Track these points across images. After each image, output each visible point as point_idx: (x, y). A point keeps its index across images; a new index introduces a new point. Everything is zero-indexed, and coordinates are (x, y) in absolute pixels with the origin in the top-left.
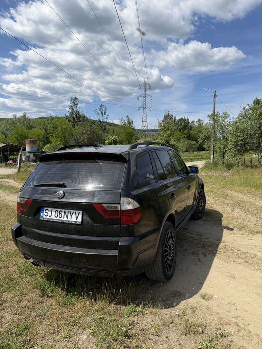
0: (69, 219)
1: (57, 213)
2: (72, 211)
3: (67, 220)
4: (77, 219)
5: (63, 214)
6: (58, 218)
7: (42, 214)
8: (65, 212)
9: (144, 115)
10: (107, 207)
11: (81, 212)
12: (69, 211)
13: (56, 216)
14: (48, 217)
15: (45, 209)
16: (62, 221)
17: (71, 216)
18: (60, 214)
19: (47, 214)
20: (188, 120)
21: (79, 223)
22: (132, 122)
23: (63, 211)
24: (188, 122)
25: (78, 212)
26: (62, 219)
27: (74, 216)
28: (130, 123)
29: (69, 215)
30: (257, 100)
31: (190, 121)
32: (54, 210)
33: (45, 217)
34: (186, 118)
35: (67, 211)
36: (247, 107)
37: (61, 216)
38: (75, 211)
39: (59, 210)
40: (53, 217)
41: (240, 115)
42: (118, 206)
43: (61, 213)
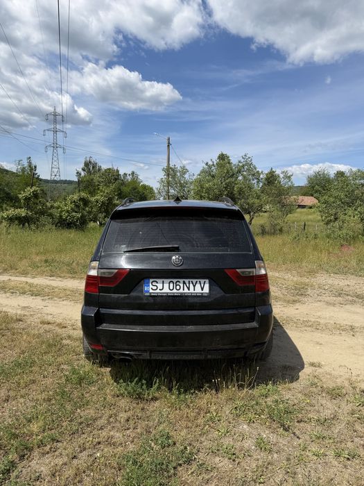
0: (192, 290)
1: (171, 285)
2: (194, 281)
3: (188, 291)
4: (202, 289)
5: (182, 285)
6: (175, 291)
7: (146, 289)
8: (184, 283)
9: (55, 159)
10: (242, 272)
11: (207, 281)
12: (191, 280)
13: (171, 288)
14: (158, 291)
15: (151, 280)
16: (182, 293)
17: (194, 286)
18: (176, 285)
19: (155, 288)
20: (118, 171)
21: (206, 295)
22: (35, 167)
23: (181, 281)
24: (119, 175)
25: (202, 281)
26: (181, 291)
27: (198, 286)
28: (33, 168)
29: (191, 285)
30: (222, 155)
31: (121, 173)
32: (167, 281)
33: (151, 291)
34: (115, 168)
35: (187, 281)
36: (210, 163)
37: (178, 287)
38: (198, 280)
39: (175, 281)
40: (166, 290)
41: (203, 171)
42: (254, 270)
43: (178, 283)
